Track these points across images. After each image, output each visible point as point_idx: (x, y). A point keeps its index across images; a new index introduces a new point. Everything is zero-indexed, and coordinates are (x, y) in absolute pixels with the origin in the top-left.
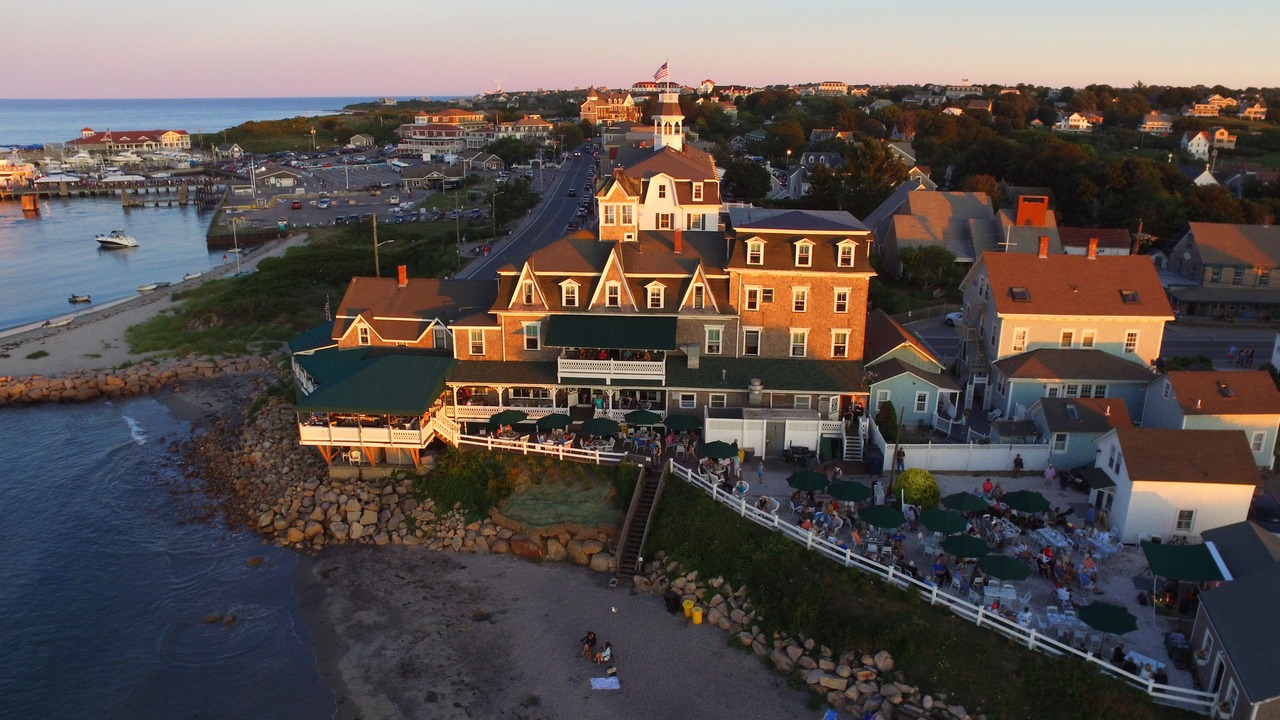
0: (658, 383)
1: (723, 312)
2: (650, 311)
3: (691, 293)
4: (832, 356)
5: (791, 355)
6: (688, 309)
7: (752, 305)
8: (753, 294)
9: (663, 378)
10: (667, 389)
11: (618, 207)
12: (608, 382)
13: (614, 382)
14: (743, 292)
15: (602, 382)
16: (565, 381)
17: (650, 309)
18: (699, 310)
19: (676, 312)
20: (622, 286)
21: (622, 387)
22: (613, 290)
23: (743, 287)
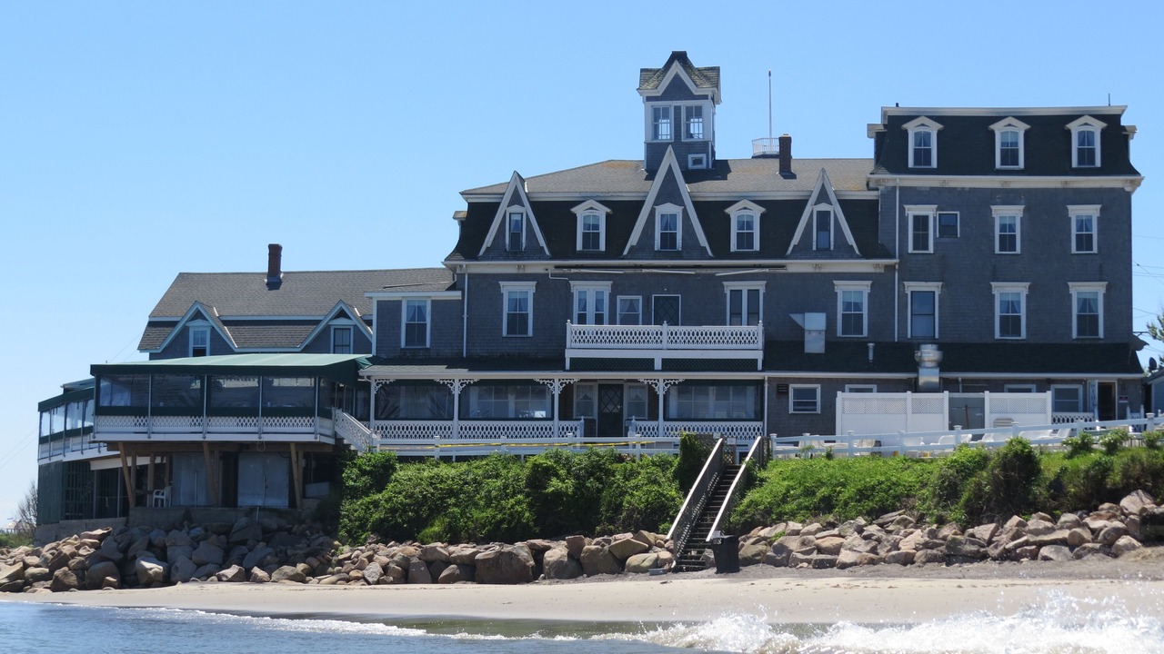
0: (749, 365)
1: (866, 254)
2: (735, 256)
3: (809, 224)
4: (1074, 335)
5: (997, 335)
6: (804, 250)
7: (921, 241)
8: (921, 222)
9: (759, 356)
10: (767, 375)
11: (677, 109)
12: (658, 365)
13: (669, 365)
14: (904, 219)
15: (647, 365)
16: (579, 364)
17: (736, 253)
18: (824, 252)
19: (783, 256)
20: (685, 213)
21: (682, 376)
22: (669, 222)
23: (902, 211)
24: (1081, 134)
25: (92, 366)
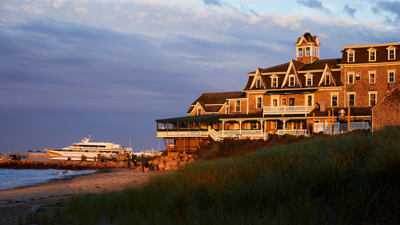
1: (337, 85)
2: (307, 87)
3: (324, 78)
5: (370, 105)
6: (323, 85)
7: (351, 81)
8: (351, 77)
9: (306, 113)
10: (307, 118)
11: (304, 48)
12: (283, 116)
13: (286, 116)
14: (347, 76)
16: (266, 116)
17: (307, 86)
18: (328, 85)
19: (318, 87)
20: (296, 77)
21: (289, 118)
22: (292, 79)
23: (346, 73)
24: (390, 51)
25: (156, 120)
